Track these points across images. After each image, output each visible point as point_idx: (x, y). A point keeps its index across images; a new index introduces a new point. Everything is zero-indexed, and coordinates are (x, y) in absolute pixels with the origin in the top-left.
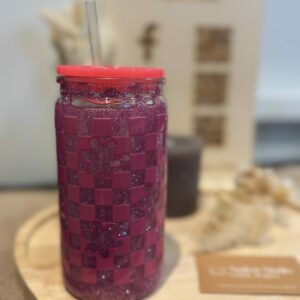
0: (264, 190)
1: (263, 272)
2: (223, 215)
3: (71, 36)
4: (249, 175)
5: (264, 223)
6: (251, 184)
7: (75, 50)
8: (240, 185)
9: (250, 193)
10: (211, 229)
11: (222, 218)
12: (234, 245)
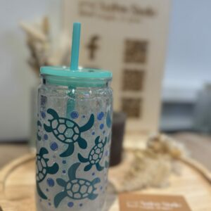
0: (165, 150)
1: (162, 206)
2: (138, 166)
3: (41, 41)
4: (156, 140)
5: (164, 173)
6: (157, 146)
7: (43, 51)
8: (150, 147)
9: (156, 152)
10: (130, 176)
11: (137, 169)
12: (144, 187)
